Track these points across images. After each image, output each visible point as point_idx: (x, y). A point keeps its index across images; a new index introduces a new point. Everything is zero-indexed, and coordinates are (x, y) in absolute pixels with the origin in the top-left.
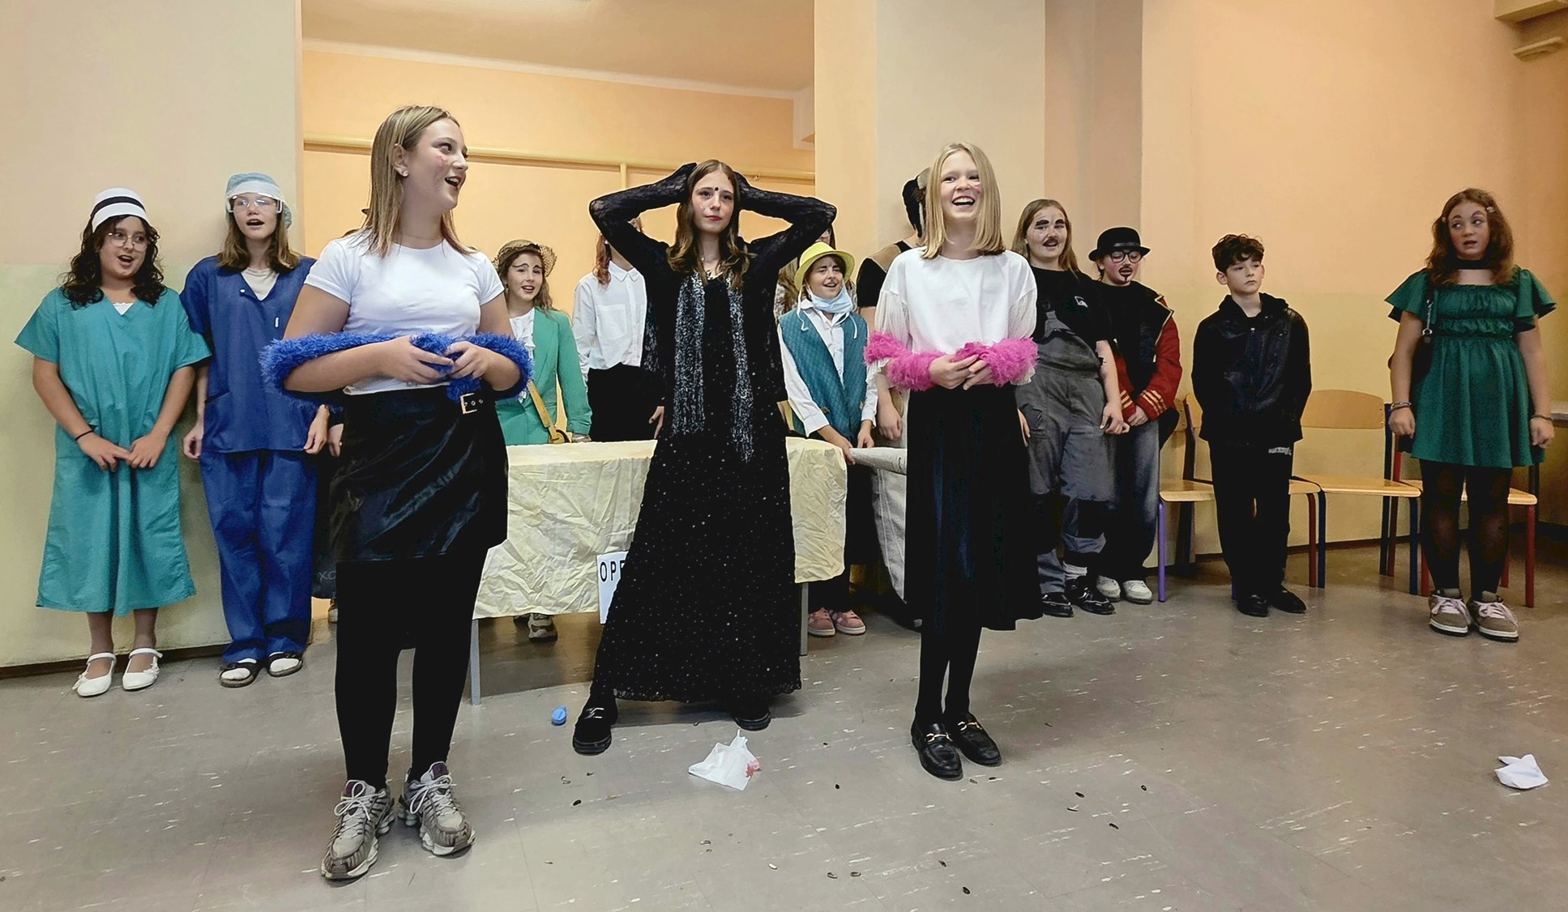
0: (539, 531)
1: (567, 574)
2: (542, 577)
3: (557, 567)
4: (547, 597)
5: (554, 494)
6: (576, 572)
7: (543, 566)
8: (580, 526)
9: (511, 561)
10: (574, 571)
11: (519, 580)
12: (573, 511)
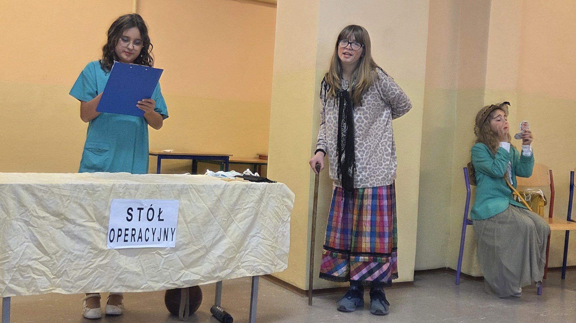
0: (62, 233)
1: (83, 265)
2: (63, 267)
3: (75, 259)
4: (67, 281)
5: (74, 205)
6: (90, 263)
7: (65, 258)
8: (94, 229)
9: (39, 255)
10: (88, 262)
11: (44, 268)
12: (89, 217)
